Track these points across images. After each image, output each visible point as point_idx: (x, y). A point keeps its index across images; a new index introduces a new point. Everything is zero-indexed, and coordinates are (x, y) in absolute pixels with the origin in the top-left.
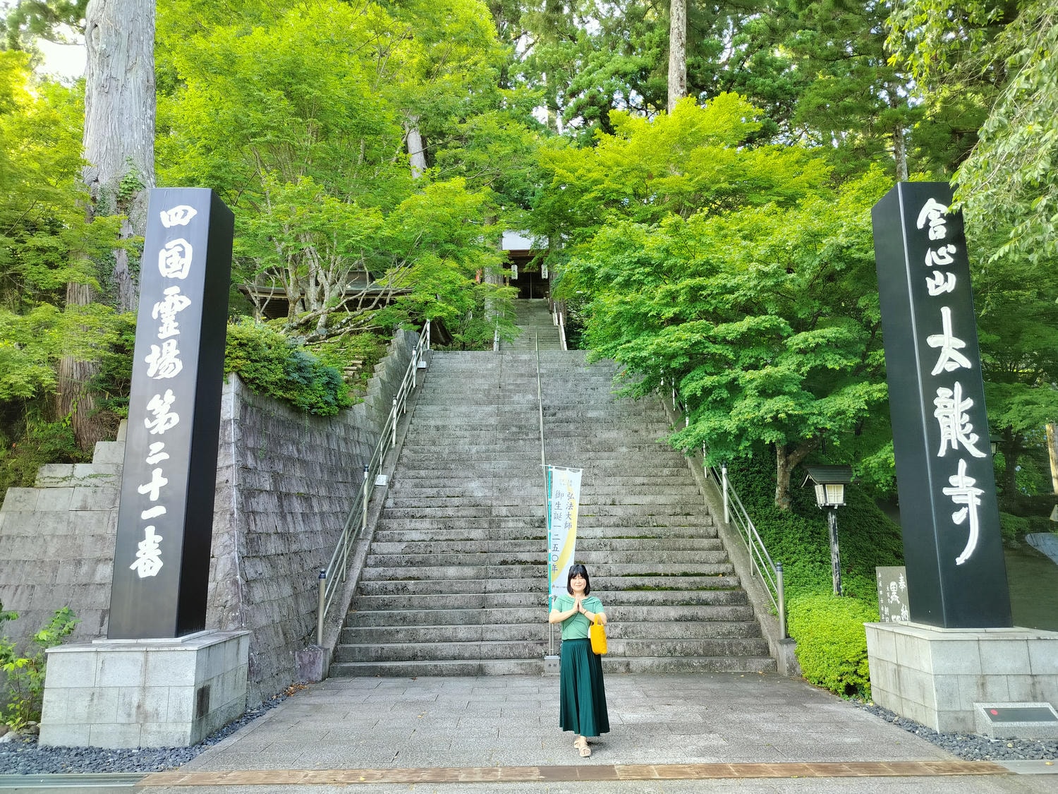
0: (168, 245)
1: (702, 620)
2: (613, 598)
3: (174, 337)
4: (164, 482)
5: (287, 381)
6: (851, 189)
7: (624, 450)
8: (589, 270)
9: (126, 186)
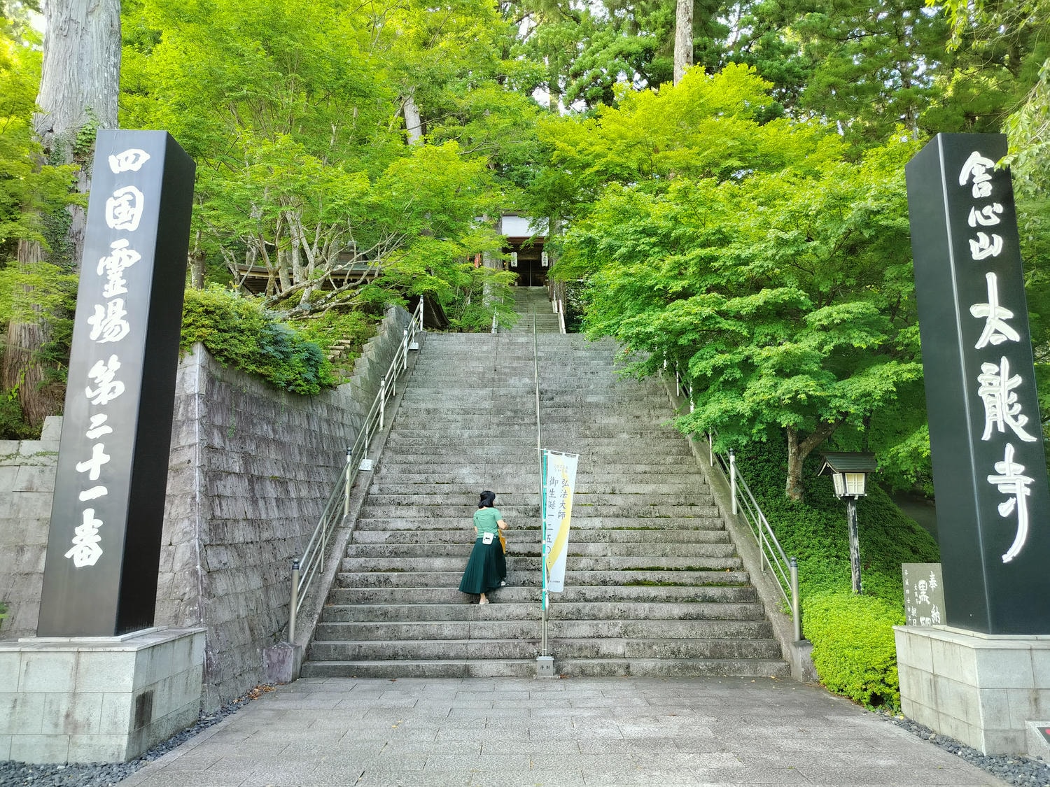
0: (116, 194)
1: (708, 619)
2: (612, 594)
3: (121, 296)
4: (107, 458)
5: (262, 355)
6: (874, 156)
7: (625, 436)
8: (590, 242)
9: (84, 138)
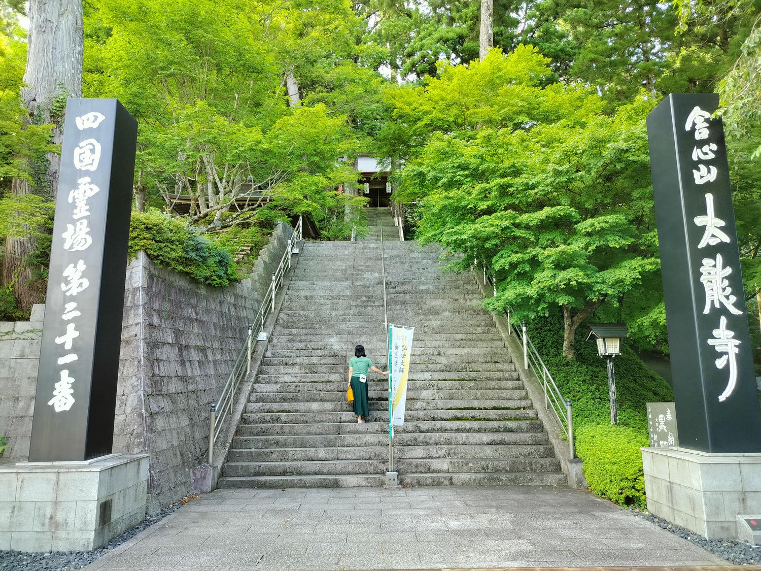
0: (81, 144)
1: (508, 444)
2: (439, 427)
3: (85, 217)
4: (77, 334)
5: (187, 259)
6: (624, 110)
7: (447, 313)
9: (58, 105)
